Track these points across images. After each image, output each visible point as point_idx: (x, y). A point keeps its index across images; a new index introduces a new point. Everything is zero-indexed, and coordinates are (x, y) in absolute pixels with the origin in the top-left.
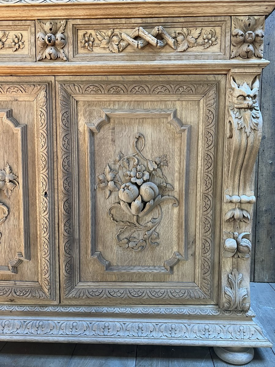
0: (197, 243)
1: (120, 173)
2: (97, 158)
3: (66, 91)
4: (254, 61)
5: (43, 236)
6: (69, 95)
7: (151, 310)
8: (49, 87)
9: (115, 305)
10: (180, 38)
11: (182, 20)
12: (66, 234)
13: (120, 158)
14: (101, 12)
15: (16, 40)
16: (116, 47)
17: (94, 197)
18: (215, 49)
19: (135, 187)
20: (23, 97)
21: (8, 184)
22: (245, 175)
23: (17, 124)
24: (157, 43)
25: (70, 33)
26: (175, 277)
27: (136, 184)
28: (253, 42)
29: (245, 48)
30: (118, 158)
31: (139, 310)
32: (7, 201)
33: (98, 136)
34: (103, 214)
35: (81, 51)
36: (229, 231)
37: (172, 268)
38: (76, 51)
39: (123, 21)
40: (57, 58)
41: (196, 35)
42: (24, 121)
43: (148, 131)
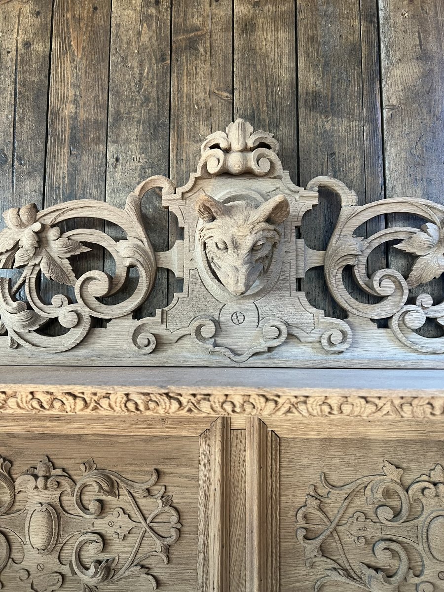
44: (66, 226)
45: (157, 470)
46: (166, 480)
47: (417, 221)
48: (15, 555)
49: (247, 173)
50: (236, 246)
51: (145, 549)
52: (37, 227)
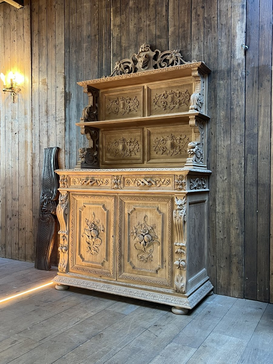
0: (167, 261)
1: (139, 230)
2: (131, 224)
3: (121, 199)
4: (183, 191)
5: (112, 252)
6: (122, 201)
7: (148, 287)
8: (115, 197)
9: (136, 284)
10: (157, 182)
11: (158, 176)
12: (119, 252)
13: (139, 224)
14: (132, 173)
15: (106, 182)
16: (136, 185)
17: (129, 239)
18: (170, 186)
19: (142, 236)
20: (108, 201)
21: (102, 231)
22: (181, 235)
23: (105, 210)
24: (148, 185)
25: (122, 180)
26: (159, 275)
27: (142, 235)
28: (182, 184)
29: (179, 187)
30: (137, 224)
31: (144, 287)
32: (101, 238)
33: (131, 215)
34: (132, 245)
35: (126, 185)
36: (177, 257)
37: (157, 271)
38: (124, 186)
39: (139, 176)
40: (118, 188)
41: (163, 181)
42: (108, 209)
43: (149, 214)
44: (123, 63)
45: (136, 97)
46: (137, 98)
47: (169, 54)
48: (119, 110)
49: (145, 51)
50: (142, 61)
51: (135, 107)
52: (120, 64)
